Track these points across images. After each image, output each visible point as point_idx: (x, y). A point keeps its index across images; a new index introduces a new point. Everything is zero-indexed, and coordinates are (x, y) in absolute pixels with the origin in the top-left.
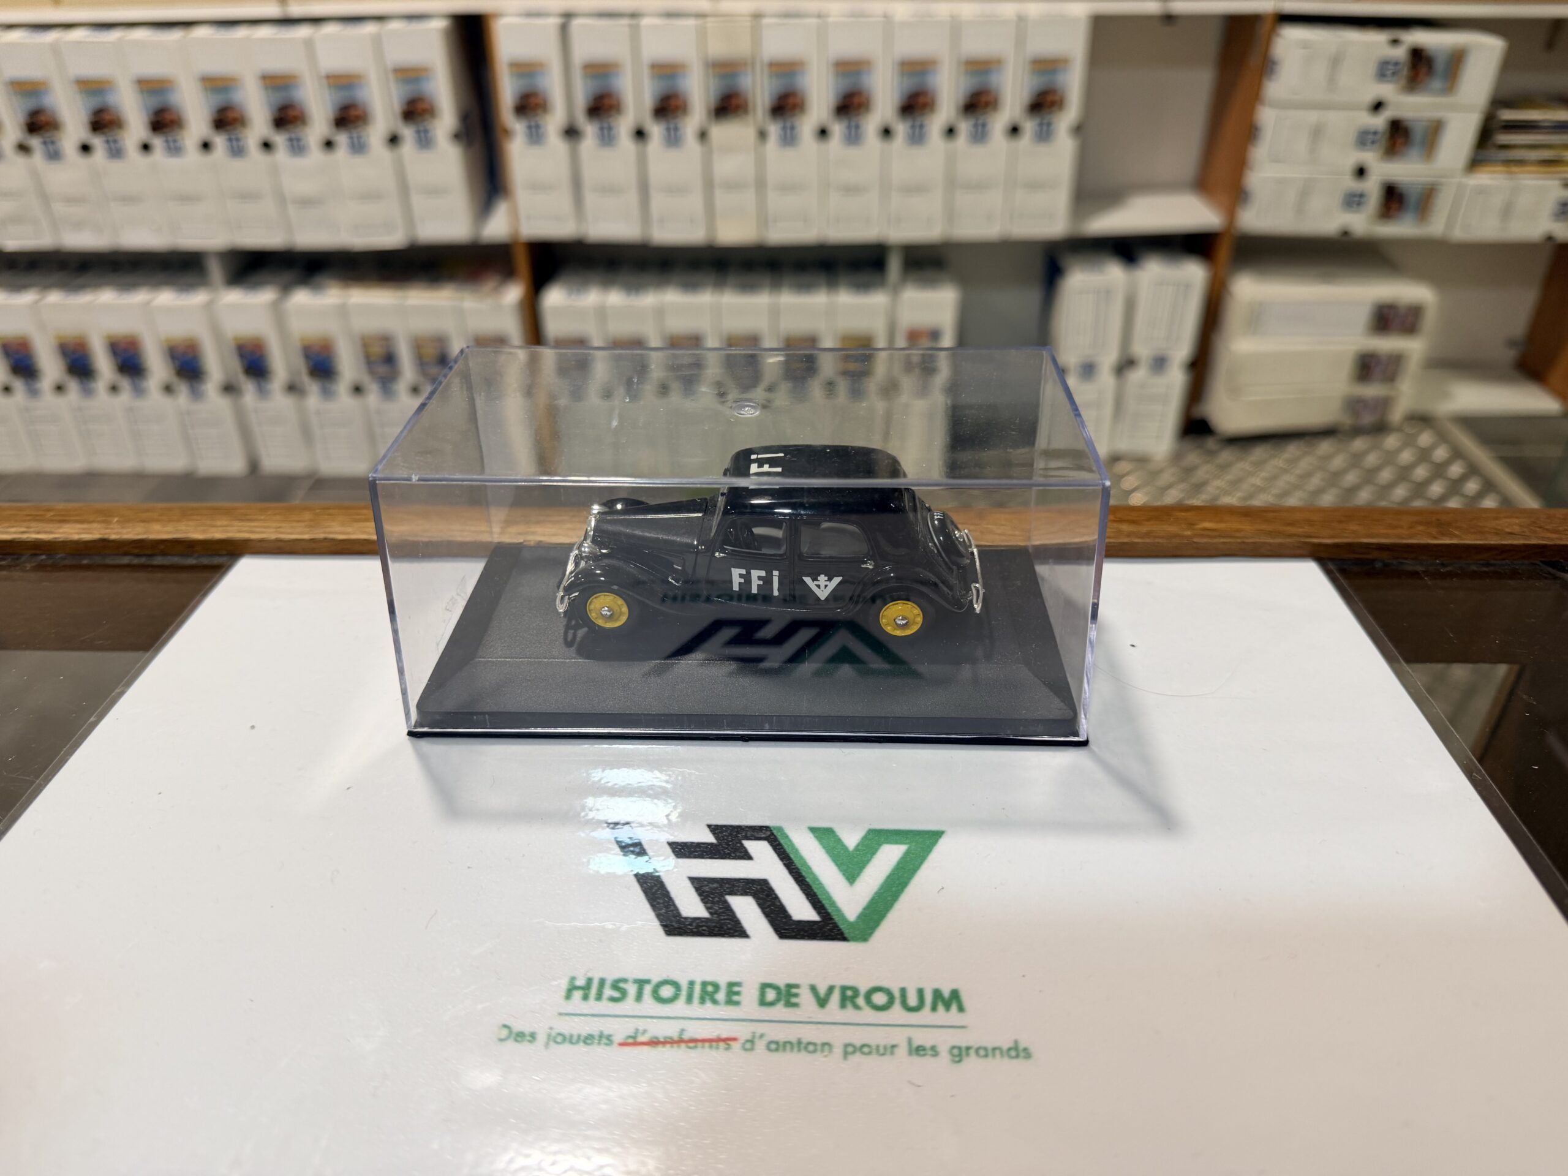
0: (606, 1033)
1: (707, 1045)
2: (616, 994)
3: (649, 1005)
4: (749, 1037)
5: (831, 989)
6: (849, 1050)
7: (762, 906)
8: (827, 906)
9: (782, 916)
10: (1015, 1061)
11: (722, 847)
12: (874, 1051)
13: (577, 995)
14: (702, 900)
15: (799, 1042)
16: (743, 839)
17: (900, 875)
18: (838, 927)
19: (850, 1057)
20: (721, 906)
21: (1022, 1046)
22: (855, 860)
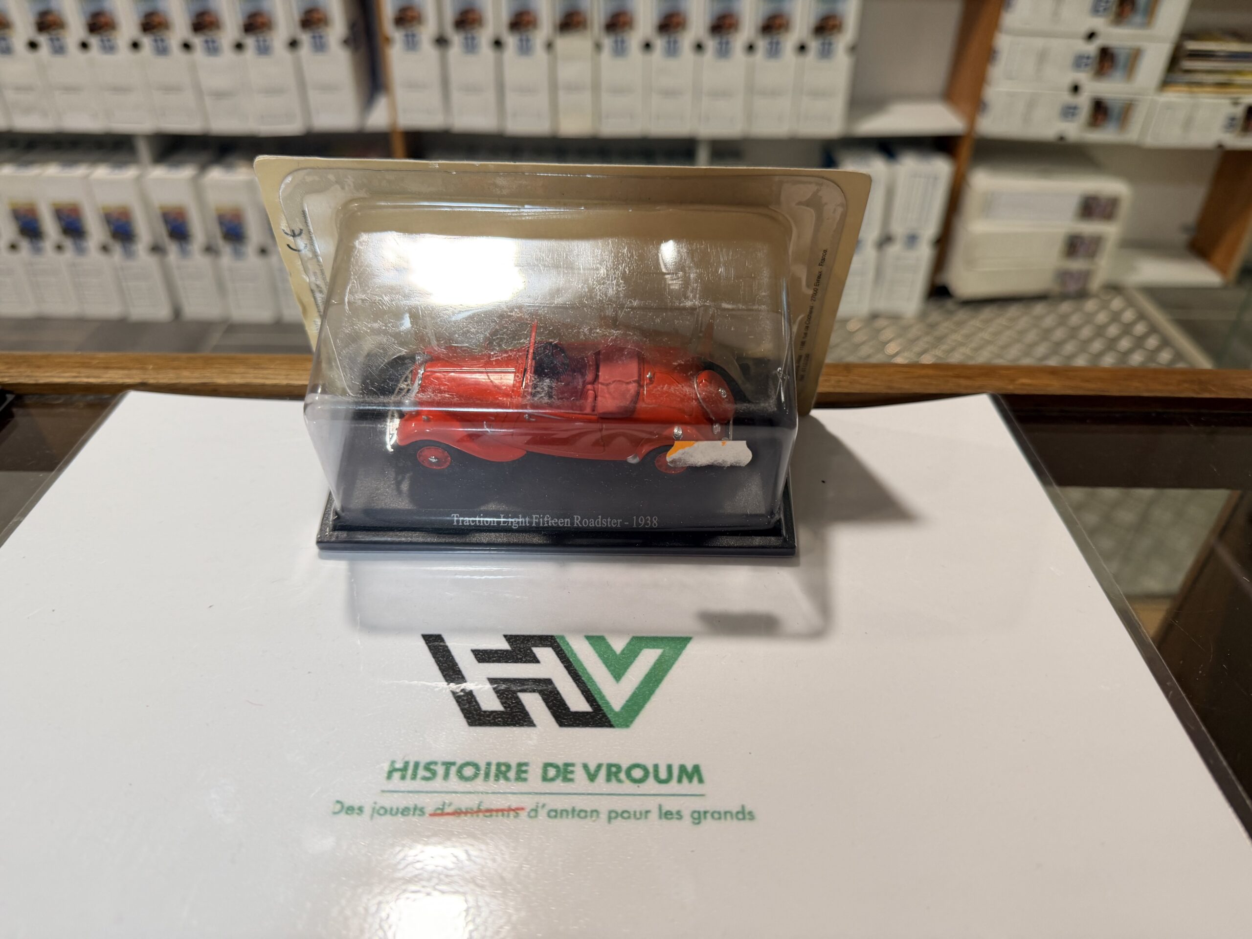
0: (419, 806)
1: (500, 814)
2: (428, 774)
3: (454, 782)
4: (534, 807)
5: (599, 766)
6: (613, 815)
7: (546, 700)
8: (598, 699)
9: (562, 708)
10: (742, 822)
11: (516, 653)
12: (632, 816)
13: (397, 775)
14: (498, 696)
15: (573, 810)
16: (533, 647)
17: (656, 673)
18: (606, 716)
19: (613, 821)
20: (514, 701)
21: (747, 810)
22: (621, 662)
